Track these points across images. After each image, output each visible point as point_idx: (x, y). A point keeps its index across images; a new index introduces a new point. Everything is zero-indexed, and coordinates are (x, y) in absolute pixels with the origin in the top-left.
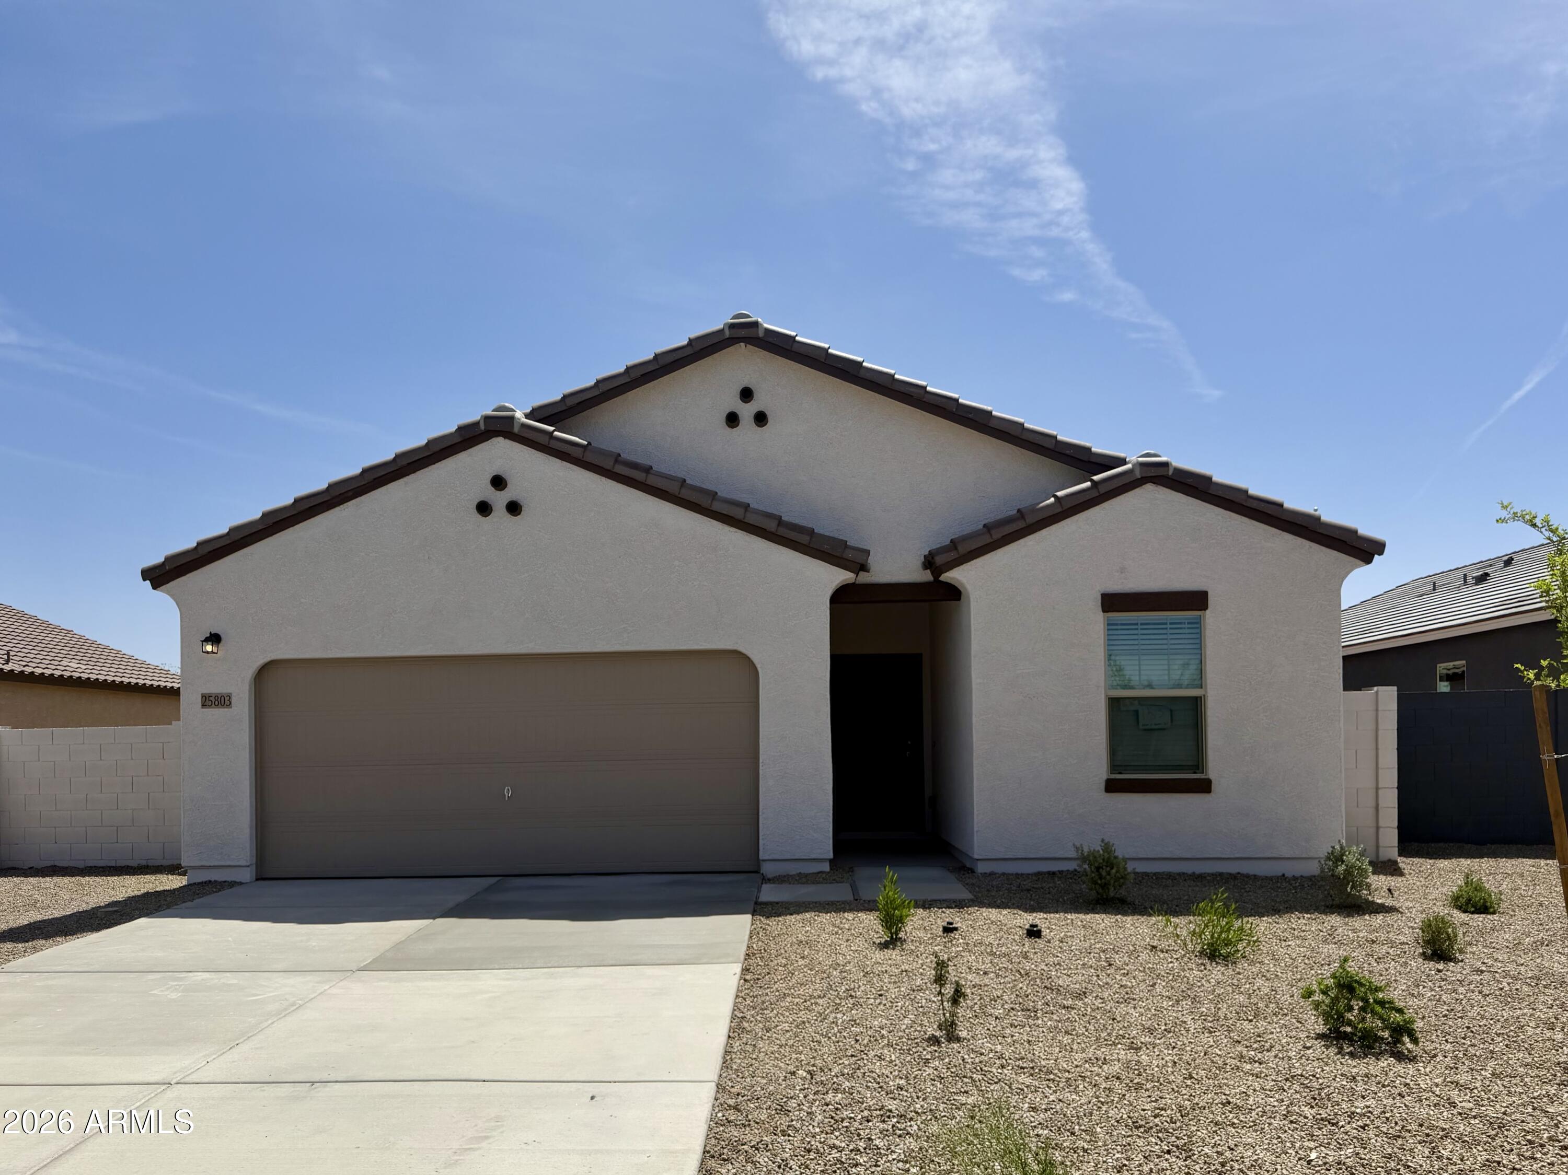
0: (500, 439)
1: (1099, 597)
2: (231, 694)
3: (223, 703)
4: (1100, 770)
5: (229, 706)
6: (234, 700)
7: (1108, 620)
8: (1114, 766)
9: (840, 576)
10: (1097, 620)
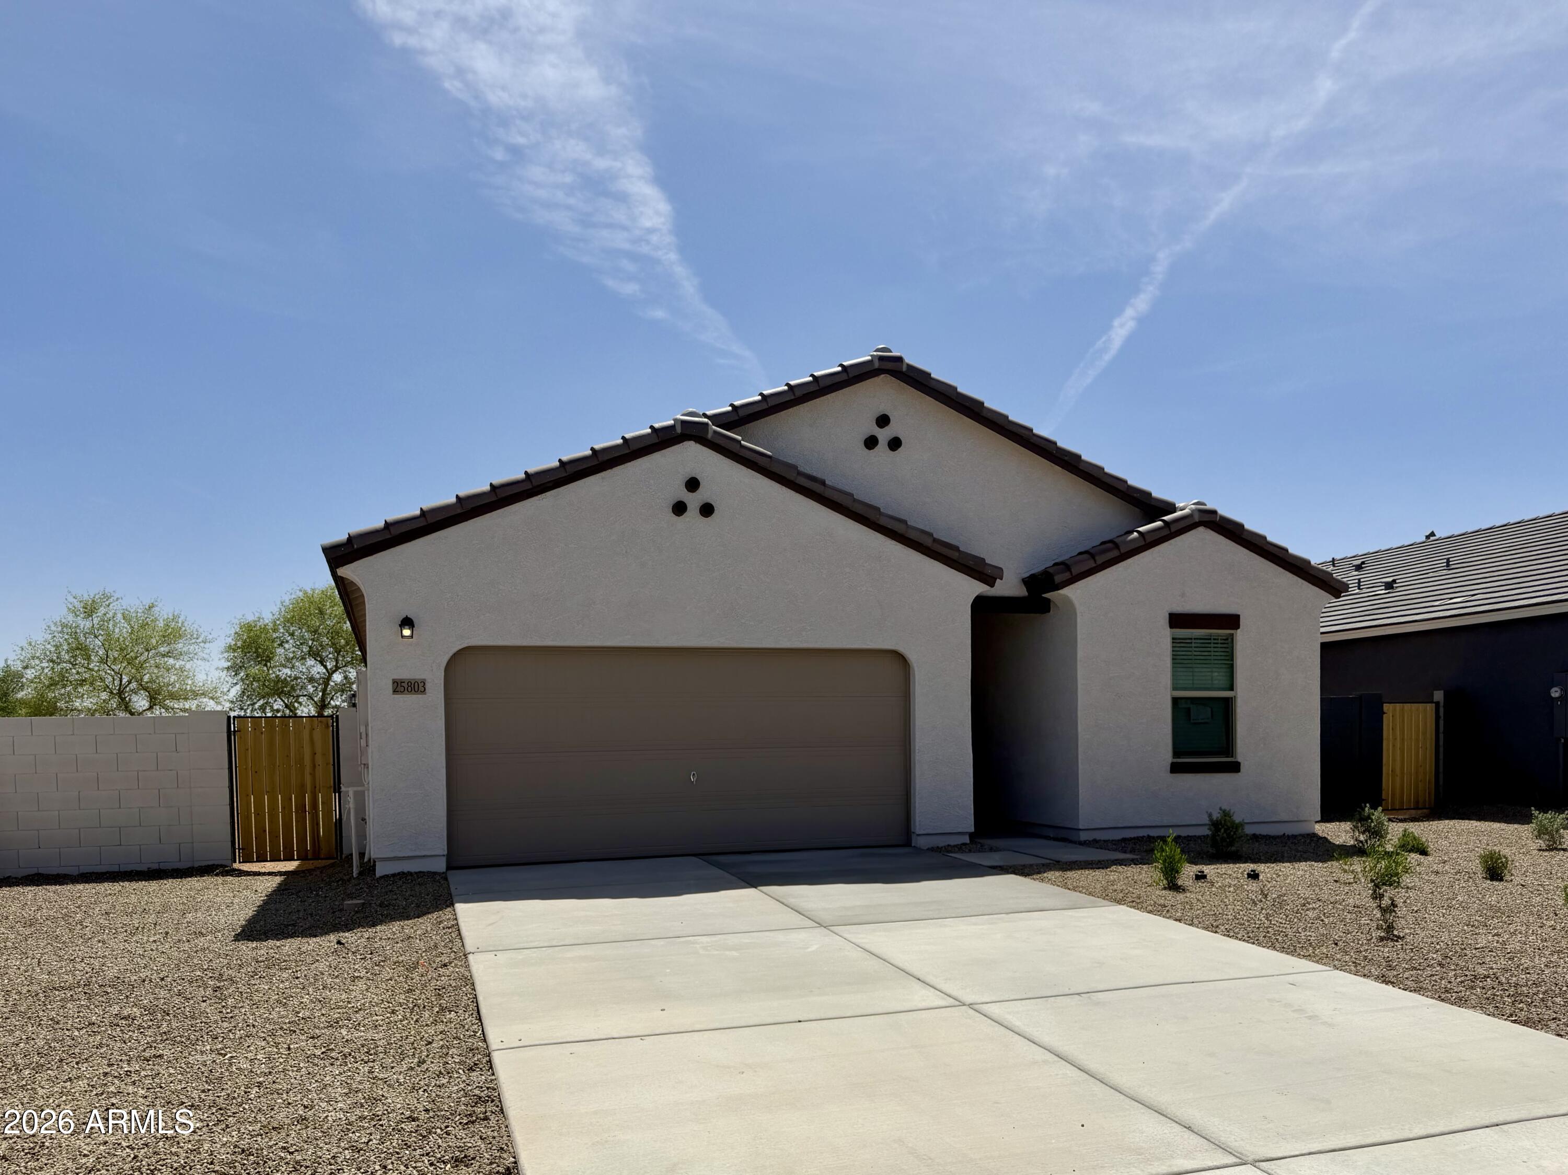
0: (692, 443)
1: (1167, 616)
2: (425, 680)
3: (416, 690)
4: (1166, 756)
5: (424, 692)
6: (428, 686)
7: (1173, 635)
8: (1176, 753)
9: (977, 588)
10: (1165, 634)
